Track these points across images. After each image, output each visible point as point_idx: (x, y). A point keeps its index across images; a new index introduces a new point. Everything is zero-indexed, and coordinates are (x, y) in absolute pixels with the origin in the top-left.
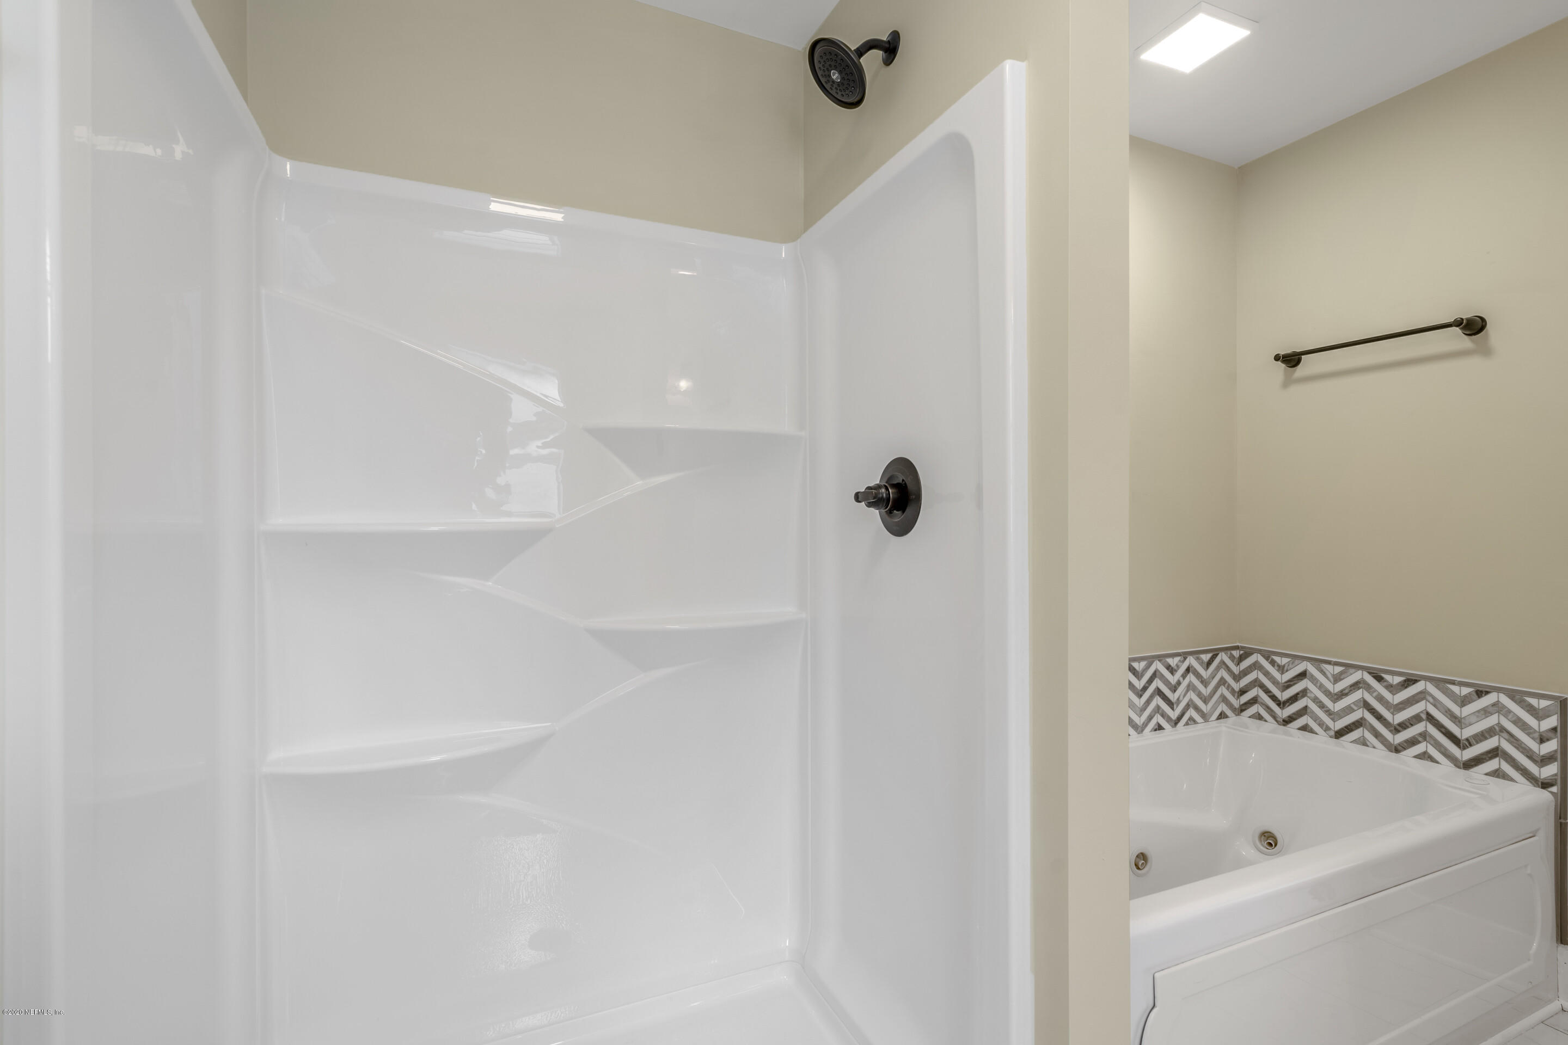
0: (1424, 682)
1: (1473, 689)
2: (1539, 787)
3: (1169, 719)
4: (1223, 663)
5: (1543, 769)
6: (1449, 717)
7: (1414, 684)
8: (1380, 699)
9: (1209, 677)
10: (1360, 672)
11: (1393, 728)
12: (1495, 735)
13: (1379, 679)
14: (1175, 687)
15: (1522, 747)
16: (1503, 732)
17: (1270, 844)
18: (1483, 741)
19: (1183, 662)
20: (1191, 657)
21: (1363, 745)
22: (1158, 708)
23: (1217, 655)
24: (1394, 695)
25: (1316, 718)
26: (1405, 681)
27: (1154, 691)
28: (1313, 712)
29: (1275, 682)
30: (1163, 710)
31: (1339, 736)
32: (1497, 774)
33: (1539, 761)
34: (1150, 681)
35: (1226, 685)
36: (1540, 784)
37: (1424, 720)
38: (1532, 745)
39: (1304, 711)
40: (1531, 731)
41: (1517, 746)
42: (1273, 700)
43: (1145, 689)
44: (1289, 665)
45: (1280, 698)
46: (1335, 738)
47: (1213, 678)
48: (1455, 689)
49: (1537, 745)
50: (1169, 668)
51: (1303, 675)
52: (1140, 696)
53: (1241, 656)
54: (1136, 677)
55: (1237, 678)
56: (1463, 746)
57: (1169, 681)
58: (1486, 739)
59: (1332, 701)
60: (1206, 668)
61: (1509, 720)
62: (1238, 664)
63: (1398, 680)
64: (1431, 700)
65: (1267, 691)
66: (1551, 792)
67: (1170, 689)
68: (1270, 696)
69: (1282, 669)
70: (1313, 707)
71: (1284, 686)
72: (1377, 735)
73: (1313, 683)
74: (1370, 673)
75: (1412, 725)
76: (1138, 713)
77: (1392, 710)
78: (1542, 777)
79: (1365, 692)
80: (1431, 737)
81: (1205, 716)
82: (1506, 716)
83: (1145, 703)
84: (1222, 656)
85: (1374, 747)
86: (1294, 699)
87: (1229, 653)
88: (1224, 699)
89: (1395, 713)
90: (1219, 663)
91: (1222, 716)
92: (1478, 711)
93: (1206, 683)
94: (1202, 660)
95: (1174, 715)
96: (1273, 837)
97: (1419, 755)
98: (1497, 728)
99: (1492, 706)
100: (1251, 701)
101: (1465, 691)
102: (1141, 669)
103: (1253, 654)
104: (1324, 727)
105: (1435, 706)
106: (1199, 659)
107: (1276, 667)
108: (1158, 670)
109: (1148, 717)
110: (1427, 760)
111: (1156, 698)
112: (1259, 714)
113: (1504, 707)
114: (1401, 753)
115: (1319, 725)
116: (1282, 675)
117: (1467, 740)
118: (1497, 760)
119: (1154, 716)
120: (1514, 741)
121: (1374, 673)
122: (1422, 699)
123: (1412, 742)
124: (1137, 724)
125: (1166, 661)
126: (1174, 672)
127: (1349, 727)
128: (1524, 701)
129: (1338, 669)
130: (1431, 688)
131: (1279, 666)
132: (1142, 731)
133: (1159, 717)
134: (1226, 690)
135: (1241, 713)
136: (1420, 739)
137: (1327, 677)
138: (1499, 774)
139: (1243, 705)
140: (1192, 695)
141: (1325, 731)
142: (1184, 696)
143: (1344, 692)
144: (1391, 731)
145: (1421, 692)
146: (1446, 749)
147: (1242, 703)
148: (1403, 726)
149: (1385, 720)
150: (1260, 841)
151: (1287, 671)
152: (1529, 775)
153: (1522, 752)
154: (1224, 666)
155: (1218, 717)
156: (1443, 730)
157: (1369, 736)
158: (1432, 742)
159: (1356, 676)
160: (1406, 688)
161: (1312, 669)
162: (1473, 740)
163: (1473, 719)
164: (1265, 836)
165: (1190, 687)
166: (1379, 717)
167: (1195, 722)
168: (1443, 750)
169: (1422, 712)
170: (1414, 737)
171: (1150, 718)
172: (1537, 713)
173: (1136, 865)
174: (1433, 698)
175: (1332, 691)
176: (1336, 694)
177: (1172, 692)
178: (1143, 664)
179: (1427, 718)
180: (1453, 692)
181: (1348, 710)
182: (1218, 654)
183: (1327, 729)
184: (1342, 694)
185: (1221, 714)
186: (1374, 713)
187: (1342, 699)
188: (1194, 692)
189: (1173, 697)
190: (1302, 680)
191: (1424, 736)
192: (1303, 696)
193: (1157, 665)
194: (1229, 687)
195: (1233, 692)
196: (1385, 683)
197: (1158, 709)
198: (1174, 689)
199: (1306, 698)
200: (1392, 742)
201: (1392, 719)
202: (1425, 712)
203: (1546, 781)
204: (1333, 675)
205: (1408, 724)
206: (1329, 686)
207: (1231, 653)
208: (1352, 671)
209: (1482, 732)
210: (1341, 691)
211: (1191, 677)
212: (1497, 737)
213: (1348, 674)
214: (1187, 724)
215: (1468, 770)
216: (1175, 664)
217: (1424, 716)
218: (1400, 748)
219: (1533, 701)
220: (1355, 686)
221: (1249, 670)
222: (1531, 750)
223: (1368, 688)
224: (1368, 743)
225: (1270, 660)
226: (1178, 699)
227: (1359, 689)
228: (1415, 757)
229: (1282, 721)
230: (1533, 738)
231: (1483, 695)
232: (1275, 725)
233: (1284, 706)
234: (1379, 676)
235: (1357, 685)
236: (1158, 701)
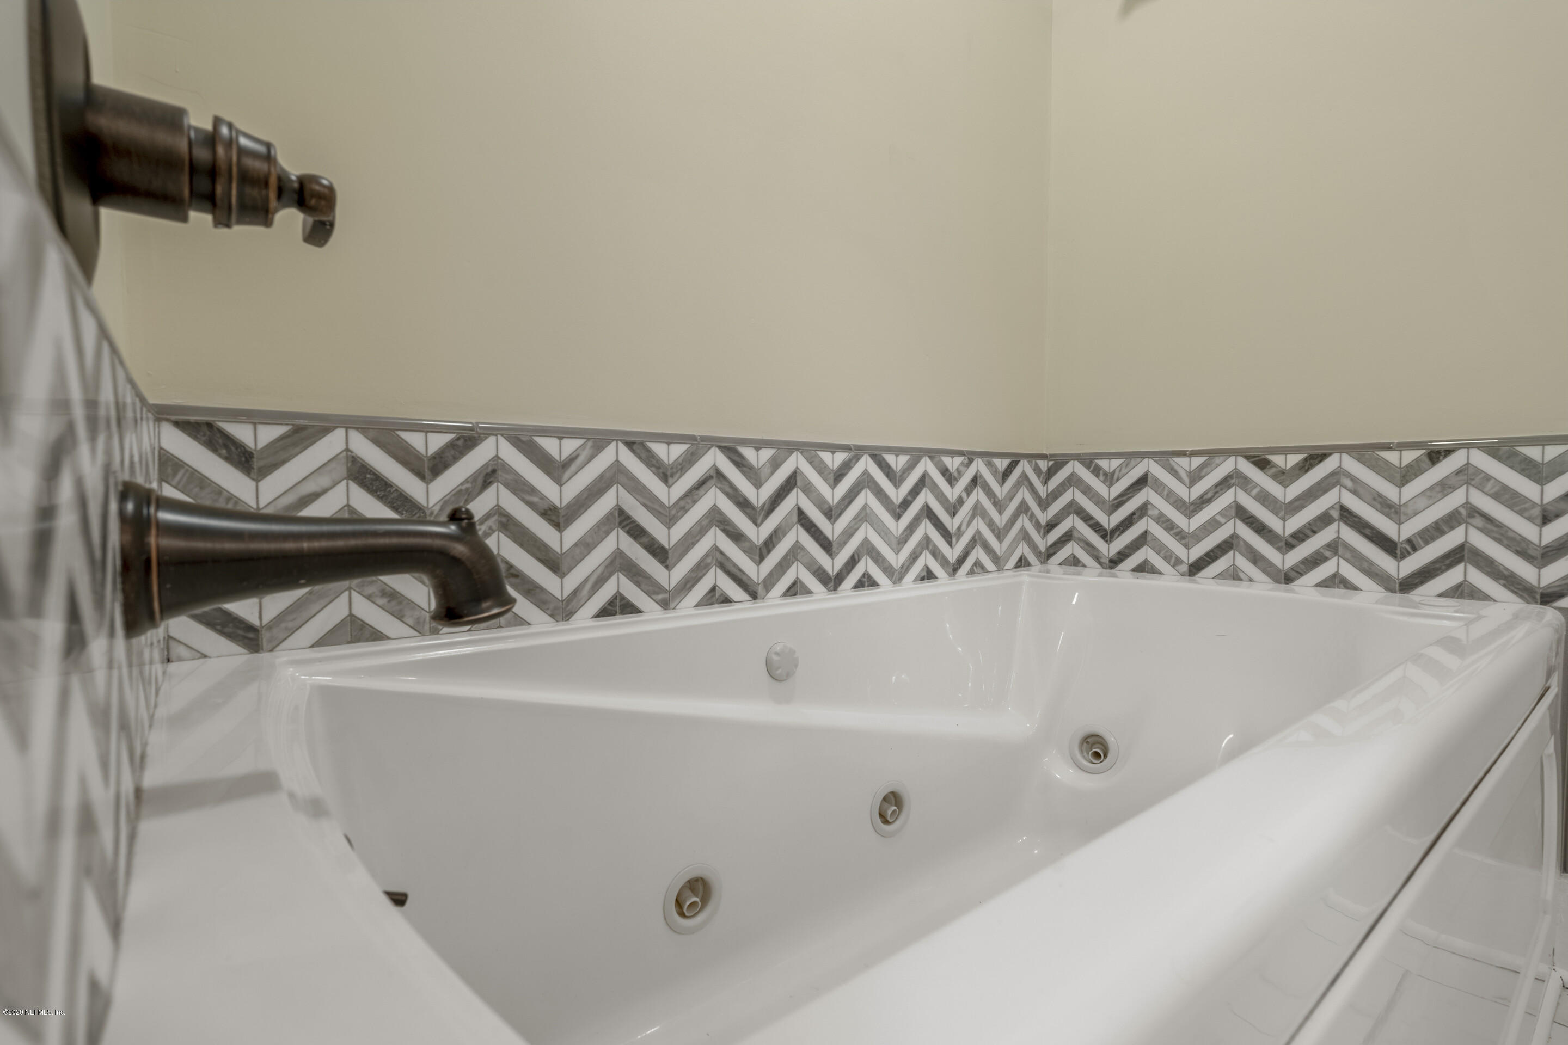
0: (1339, 454)
1: (1424, 451)
2: (1536, 603)
3: (944, 562)
4: (1024, 476)
5: (1545, 571)
6: (1379, 506)
7: (1321, 461)
8: (1265, 498)
9: (1004, 498)
10: (1233, 458)
11: (1282, 544)
12: (1460, 524)
13: (1262, 463)
14: (955, 507)
15: (1509, 538)
16: (1473, 517)
17: (1097, 755)
18: (1438, 537)
19: (968, 465)
20: (980, 460)
21: (1234, 579)
22: (927, 540)
23: (1017, 462)
24: (1286, 487)
25: (1161, 550)
26: (1306, 460)
27: (922, 510)
28: (1156, 539)
29: (1098, 500)
30: (935, 546)
31: (1194, 571)
32: (1459, 592)
33: (1539, 557)
34: (915, 492)
35: (1029, 513)
36: (1538, 597)
37: (1336, 520)
38: (1526, 529)
39: (1143, 539)
40: (1527, 505)
41: (1498, 536)
42: (1095, 531)
43: (906, 504)
44: (1120, 471)
45: (1106, 525)
46: (1190, 576)
47: (1011, 499)
48: (1392, 457)
49: (1536, 529)
50: (945, 472)
51: (1142, 482)
52: (898, 517)
53: (1049, 469)
54: (890, 480)
55: (1044, 504)
56: (1402, 553)
57: (945, 497)
58: (1443, 533)
59: (1185, 515)
60: (1001, 481)
61: (1486, 493)
62: (1046, 483)
63: (1294, 459)
64: (1348, 483)
65: (1087, 518)
66: (1560, 609)
67: (947, 510)
68: (1091, 526)
69: (1110, 479)
70: (1157, 531)
71: (1113, 505)
72: (1256, 558)
73: (1156, 492)
74: (1247, 458)
75: (1315, 532)
76: (894, 546)
77: (1282, 513)
78: (1544, 583)
79: (1240, 491)
80: (1347, 546)
81: (997, 560)
82: (1480, 488)
83: (905, 530)
84: (1024, 467)
85: (1251, 580)
86: (1128, 523)
87: (1034, 461)
88: (1025, 536)
89: (1287, 517)
90: (1020, 477)
91: (1022, 563)
92: (1431, 488)
93: (1000, 506)
94: (996, 468)
95: (952, 554)
96: (1103, 745)
97: (1325, 581)
98: (1463, 512)
99: (1457, 474)
100: (1063, 539)
101: (1410, 456)
102: (899, 468)
103: (1067, 462)
104: (1173, 560)
105: (1355, 492)
106: (992, 466)
107: (1102, 477)
108: (928, 474)
109: (911, 555)
110: (1338, 587)
111: (924, 523)
112: (1075, 557)
113: (1478, 471)
114: (1293, 584)
115: (1165, 558)
116: (1110, 487)
117: (1409, 541)
118: (1460, 568)
119: (921, 553)
120: (1495, 529)
121: (1254, 457)
122: (1334, 486)
123: (1314, 561)
124: (891, 566)
125: (941, 460)
126: (954, 482)
127: (1212, 554)
128: (1517, 454)
129: (1197, 461)
130: (1351, 465)
131: (1106, 474)
132: (901, 578)
133: (929, 556)
134: (1027, 520)
135: (1047, 560)
136: (1327, 554)
137: (1179, 479)
138: (1462, 592)
139: (1051, 546)
140: (979, 524)
141: (1173, 567)
142: (968, 525)
143: (1205, 497)
144: (1279, 549)
145: (1332, 474)
146: (1371, 563)
147: (1049, 544)
148: (1300, 536)
149: (1271, 531)
150: (1081, 751)
151: (1118, 480)
152: (1519, 584)
153: (1508, 547)
154: (1026, 483)
155: (1017, 563)
156: (1368, 531)
157: (1243, 564)
158: (1348, 555)
159: (1225, 467)
160: (1307, 471)
161: (1157, 470)
162: (1420, 540)
163: (1422, 503)
164: (1087, 742)
165: (978, 510)
166: (1260, 529)
167: (984, 570)
168: (1365, 565)
169: (1332, 507)
170: (1318, 553)
171: (914, 557)
172: (1540, 472)
173: (880, 814)
174: (1352, 480)
175: (1186, 499)
176: (1192, 504)
177: (950, 514)
178: (903, 460)
179: (1341, 515)
180: (1387, 463)
181: (1213, 525)
182: (1019, 461)
183: (1177, 562)
184: (1203, 501)
185: (1020, 560)
186: (1252, 524)
187: (1201, 509)
188: (983, 519)
189: (952, 524)
190: (1140, 490)
191: (1334, 547)
192: (1141, 517)
193: (926, 466)
194: (1032, 517)
195: (1037, 525)
196: (1273, 470)
197: (926, 543)
198: (953, 511)
199: (1145, 518)
200: (1280, 566)
201: (1282, 528)
202: (1337, 506)
203: (1549, 590)
204: (1189, 473)
205: (1309, 532)
206: (1181, 491)
207: (1036, 464)
208: (1218, 460)
209: (1436, 523)
210: (1201, 497)
211: (978, 494)
212: (1463, 527)
213: (1214, 465)
214: (971, 572)
215: (1408, 593)
216: (955, 468)
217: (1335, 514)
218: (1293, 574)
219: (1533, 452)
220: (1224, 484)
221: (1061, 489)
222: (1524, 539)
223: (1245, 482)
224: (1242, 575)
225: (1092, 469)
226: (959, 528)
227: (1229, 487)
228: (1318, 585)
229: (1108, 562)
230: (1529, 519)
231: (1441, 458)
232: (1099, 569)
233: (1111, 537)
234: (1265, 459)
235: (1228, 481)
236: (926, 528)
